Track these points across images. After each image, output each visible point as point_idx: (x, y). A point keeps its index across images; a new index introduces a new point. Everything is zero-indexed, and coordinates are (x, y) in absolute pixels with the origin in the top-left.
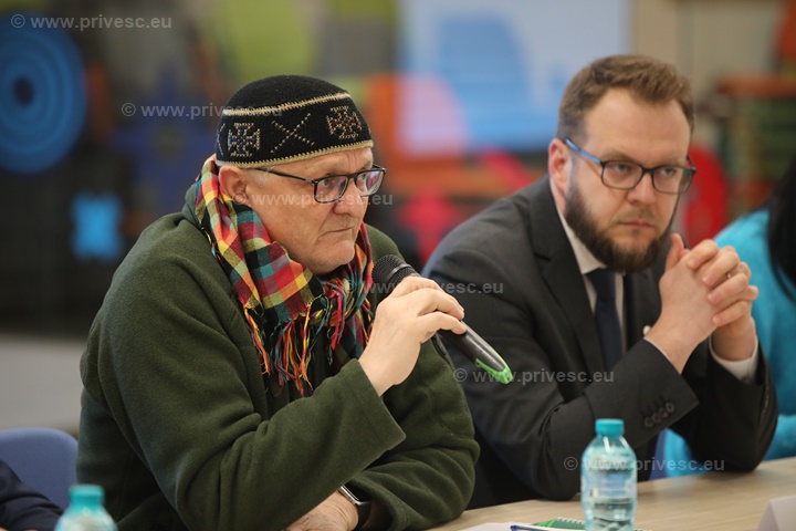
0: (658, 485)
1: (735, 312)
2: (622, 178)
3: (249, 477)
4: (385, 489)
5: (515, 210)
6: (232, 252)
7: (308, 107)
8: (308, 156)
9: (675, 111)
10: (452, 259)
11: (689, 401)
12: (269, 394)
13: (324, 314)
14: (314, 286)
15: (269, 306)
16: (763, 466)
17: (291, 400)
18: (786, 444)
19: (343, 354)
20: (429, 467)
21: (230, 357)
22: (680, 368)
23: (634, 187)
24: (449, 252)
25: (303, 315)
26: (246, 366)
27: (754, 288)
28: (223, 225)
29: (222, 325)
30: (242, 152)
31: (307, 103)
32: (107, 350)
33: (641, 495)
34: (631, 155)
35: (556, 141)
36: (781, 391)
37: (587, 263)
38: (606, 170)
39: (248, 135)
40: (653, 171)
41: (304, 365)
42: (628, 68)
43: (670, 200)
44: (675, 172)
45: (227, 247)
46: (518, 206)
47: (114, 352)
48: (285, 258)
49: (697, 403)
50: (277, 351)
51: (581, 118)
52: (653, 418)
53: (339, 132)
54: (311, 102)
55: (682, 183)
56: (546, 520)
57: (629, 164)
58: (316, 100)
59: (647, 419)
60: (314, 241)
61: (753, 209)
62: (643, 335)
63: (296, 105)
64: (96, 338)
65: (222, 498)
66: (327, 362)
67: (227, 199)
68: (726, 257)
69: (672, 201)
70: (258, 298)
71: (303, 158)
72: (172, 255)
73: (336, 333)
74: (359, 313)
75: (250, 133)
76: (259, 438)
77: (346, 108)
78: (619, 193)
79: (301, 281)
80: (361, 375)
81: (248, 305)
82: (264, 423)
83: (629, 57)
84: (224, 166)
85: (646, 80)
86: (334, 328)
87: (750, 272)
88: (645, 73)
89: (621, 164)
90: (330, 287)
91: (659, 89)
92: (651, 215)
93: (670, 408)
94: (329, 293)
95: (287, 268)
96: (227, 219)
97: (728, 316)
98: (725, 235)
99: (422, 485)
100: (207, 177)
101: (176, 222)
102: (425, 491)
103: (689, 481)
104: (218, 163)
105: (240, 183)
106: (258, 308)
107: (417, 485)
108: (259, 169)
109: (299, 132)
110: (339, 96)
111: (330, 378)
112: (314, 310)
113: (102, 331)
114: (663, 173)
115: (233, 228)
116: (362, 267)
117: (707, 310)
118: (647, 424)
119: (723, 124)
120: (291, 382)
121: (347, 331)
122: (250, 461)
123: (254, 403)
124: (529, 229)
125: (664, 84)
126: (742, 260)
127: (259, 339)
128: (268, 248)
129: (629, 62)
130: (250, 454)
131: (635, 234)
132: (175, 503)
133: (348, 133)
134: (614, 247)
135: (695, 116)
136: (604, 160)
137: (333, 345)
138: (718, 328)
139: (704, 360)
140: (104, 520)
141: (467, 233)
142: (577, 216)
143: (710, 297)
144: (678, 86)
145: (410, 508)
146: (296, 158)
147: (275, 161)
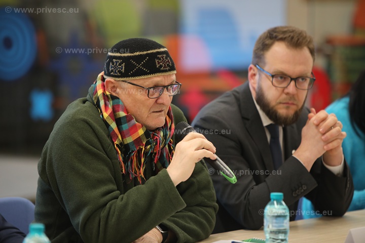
0: (299, 222)
1: (335, 144)
2: (282, 82)
3: (113, 220)
4: (175, 225)
5: (233, 97)
6: (110, 118)
7: (147, 54)
8: (146, 77)
9: (306, 51)
10: (204, 120)
11: (313, 184)
12: (125, 183)
13: (151, 147)
14: (147, 134)
15: (126, 143)
16: (347, 214)
17: (135, 186)
18: (357, 204)
19: (159, 165)
20: (195, 215)
21: (107, 165)
22: (309, 169)
23: (287, 87)
24: (203, 116)
25: (142, 147)
26: (114, 169)
27: (344, 133)
28: (106, 105)
29: (104, 150)
30: (116, 73)
31: (147, 52)
32: (51, 160)
33: (291, 227)
34: (286, 72)
35: (251, 66)
36: (355, 180)
37: (266, 121)
38: (274, 79)
39: (119, 65)
40: (295, 79)
41: (142, 170)
42: (284, 32)
43: (304, 93)
44: (306, 80)
45: (107, 115)
46: (234, 95)
47: (54, 160)
48: (134, 121)
49: (317, 185)
50: (129, 164)
51: (263, 55)
52: (297, 192)
53: (161, 66)
54: (149, 52)
55: (309, 85)
56: (248, 239)
57: (285, 76)
58: (151, 51)
59: (294, 193)
60: (146, 116)
61: (342, 97)
62: (292, 154)
63: (142, 53)
64: (46, 153)
65: (101, 229)
66: (153, 169)
67: (108, 93)
68: (331, 119)
69: (305, 93)
70: (121, 139)
71: (144, 77)
72: (82, 117)
73: (157, 156)
74: (167, 146)
75: (120, 65)
76: (119, 203)
77: (165, 55)
78: (280, 90)
79: (141, 132)
80: (167, 176)
81: (116, 142)
82: (121, 196)
83: (286, 27)
84: (108, 79)
85: (292, 38)
86: (156, 154)
87: (342, 125)
88: (292, 34)
89: (281, 76)
90: (154, 134)
91: (299, 42)
92: (295, 99)
93: (305, 188)
94: (153, 138)
95: (135, 126)
96: (107, 102)
97: (331, 146)
98: (330, 108)
99: (191, 223)
100: (99, 83)
101: (84, 102)
102: (193, 226)
103: (313, 221)
104: (105, 77)
105: (114, 87)
106: (121, 144)
107: (189, 223)
108: (123, 81)
109: (142, 65)
110: (162, 50)
111: (153, 177)
112: (146, 145)
113: (48, 151)
114: (300, 80)
115: (110, 107)
116: (169, 126)
117: (322, 143)
118: (294, 195)
119: (329, 57)
120: (136, 177)
121: (162, 155)
122: (114, 213)
123: (117, 186)
124: (239, 106)
125: (301, 40)
126: (339, 120)
127: (121, 158)
128: (126, 116)
129: (285, 30)
130: (114, 210)
131: (288, 108)
132: (79, 231)
133: (165, 67)
134: (278, 114)
135: (315, 54)
136: (273, 74)
137: (155, 161)
138: (327, 151)
139: (320, 165)
140: (45, 239)
141: (211, 108)
142: (261, 99)
143: (323, 137)
144: (307, 40)
145: (186, 234)
146: (140, 77)
147: (131, 78)
